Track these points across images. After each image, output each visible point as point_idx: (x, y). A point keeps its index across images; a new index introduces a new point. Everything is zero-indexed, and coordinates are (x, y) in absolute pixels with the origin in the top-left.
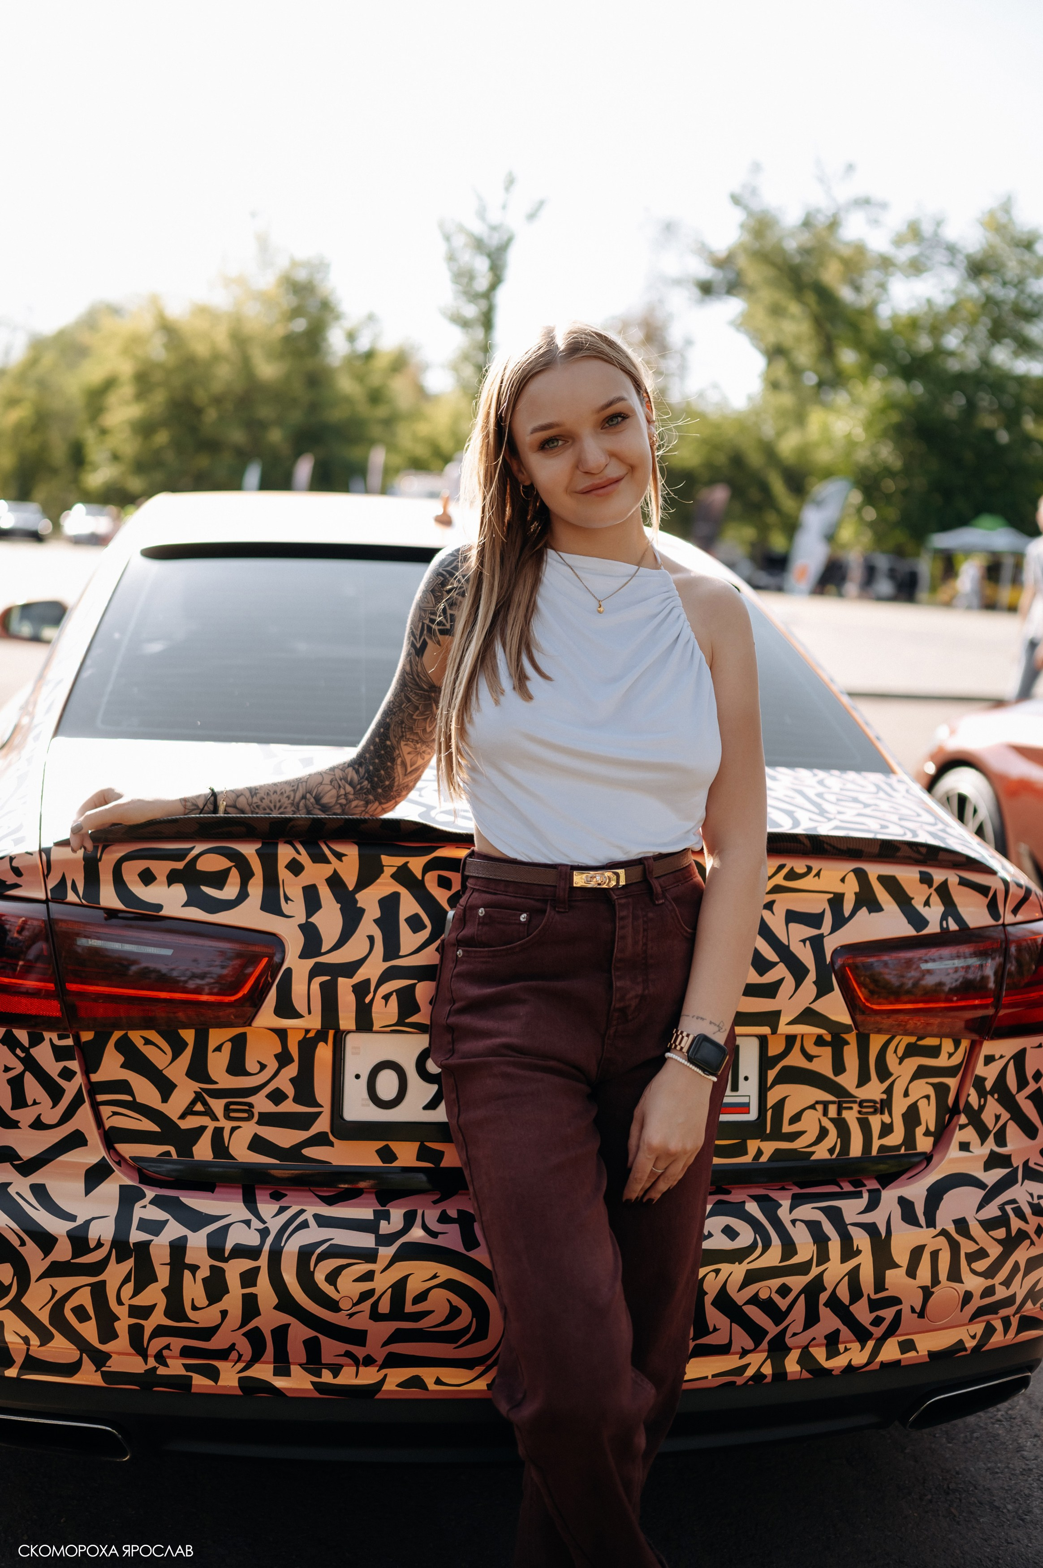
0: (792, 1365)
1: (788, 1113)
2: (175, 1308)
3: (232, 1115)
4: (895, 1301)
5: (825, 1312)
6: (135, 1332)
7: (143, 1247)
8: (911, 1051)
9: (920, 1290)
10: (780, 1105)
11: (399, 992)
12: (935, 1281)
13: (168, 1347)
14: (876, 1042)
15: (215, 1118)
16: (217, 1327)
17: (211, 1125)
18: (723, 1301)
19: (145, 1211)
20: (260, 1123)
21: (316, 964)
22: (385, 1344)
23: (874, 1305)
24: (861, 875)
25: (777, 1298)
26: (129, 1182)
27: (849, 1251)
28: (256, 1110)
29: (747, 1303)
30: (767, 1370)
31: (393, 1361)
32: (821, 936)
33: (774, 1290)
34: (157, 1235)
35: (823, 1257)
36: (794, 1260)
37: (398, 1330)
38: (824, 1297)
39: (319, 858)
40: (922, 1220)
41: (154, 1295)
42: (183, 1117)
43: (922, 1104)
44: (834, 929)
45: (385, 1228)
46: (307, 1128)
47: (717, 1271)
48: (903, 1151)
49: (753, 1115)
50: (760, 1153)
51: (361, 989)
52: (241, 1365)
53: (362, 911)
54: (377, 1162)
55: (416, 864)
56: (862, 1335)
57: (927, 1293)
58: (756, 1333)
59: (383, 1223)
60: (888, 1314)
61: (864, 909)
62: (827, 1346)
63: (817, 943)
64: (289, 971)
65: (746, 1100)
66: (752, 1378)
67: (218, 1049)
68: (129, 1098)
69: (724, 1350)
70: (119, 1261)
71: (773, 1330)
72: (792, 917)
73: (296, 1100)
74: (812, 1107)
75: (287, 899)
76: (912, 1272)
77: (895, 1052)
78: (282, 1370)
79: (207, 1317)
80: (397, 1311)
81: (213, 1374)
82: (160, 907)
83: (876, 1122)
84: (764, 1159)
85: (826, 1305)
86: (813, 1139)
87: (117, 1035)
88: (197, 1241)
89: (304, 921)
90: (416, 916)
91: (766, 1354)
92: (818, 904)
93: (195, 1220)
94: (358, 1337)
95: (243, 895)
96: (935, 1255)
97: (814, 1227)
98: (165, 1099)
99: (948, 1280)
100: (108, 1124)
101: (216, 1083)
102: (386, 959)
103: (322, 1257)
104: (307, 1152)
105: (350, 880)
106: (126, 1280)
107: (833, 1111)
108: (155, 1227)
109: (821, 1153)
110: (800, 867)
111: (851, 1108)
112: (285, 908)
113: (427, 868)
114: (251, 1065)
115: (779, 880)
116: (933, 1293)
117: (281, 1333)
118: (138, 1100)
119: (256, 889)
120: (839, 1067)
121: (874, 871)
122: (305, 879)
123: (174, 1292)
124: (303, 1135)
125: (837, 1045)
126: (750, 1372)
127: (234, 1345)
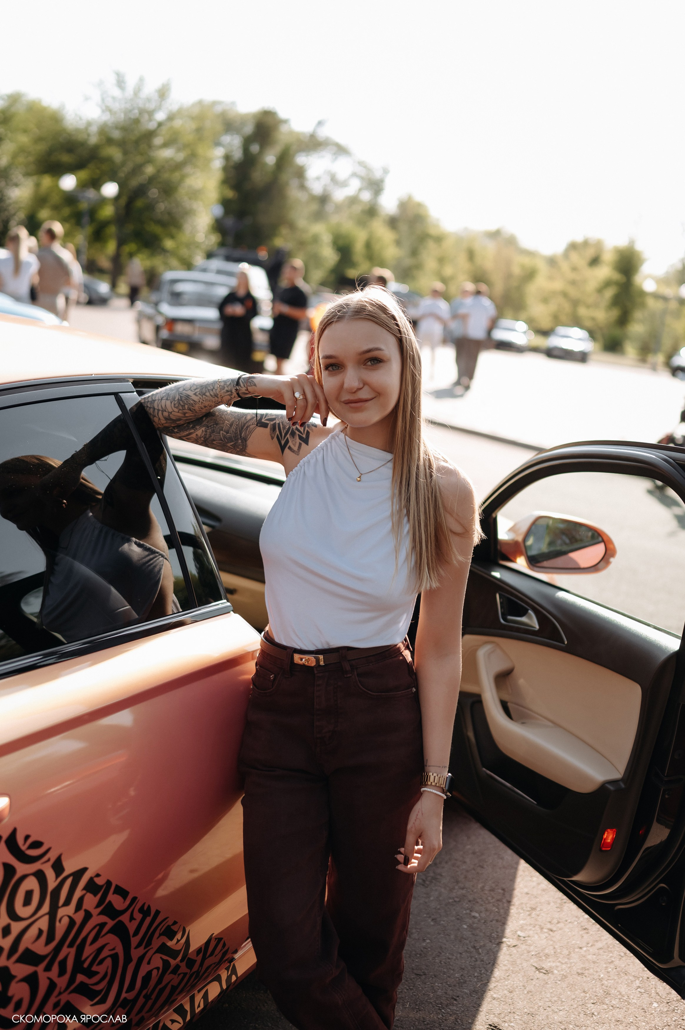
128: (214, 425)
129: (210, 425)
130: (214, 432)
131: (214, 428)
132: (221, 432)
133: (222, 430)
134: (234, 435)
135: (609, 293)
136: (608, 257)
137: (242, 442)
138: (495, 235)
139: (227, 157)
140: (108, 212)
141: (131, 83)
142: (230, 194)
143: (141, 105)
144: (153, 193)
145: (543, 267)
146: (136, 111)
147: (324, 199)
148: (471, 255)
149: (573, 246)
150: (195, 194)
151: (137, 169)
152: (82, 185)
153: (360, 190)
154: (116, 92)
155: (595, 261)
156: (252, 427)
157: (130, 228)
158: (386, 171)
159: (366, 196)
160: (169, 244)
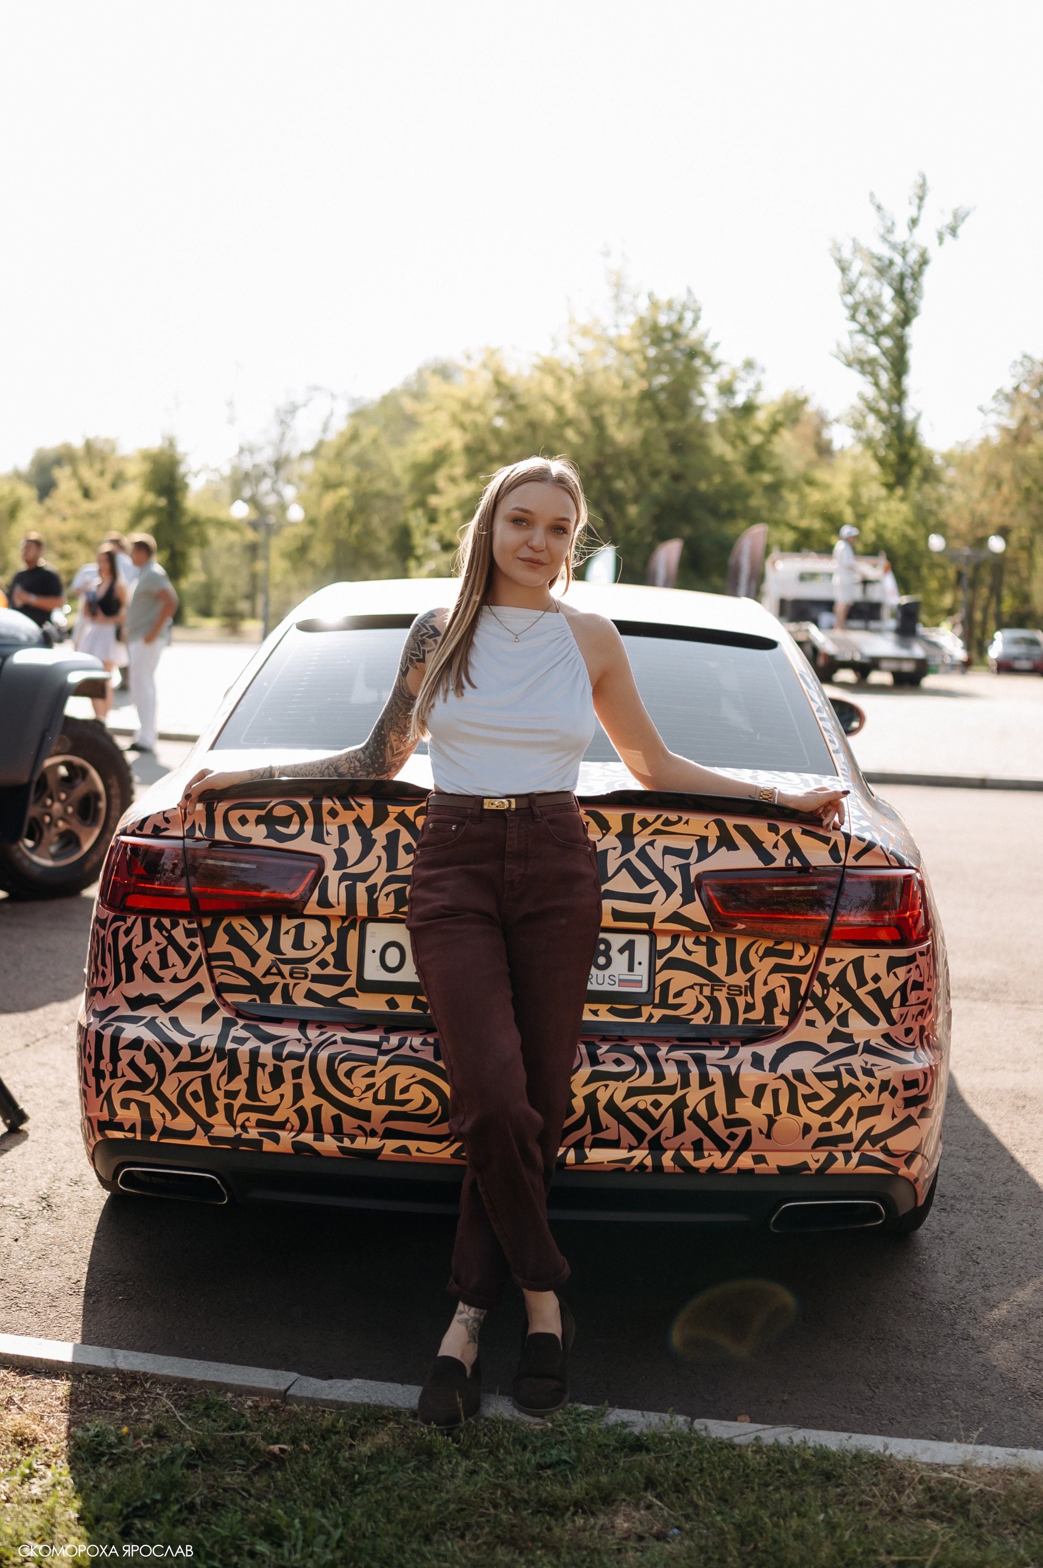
0: (667, 1159)
1: (673, 990)
2: (252, 1093)
3: (295, 975)
4: (744, 1122)
5: (689, 1124)
6: (229, 1108)
7: (234, 1052)
8: (769, 953)
9: (765, 1117)
10: (666, 985)
11: (395, 891)
12: (777, 1111)
13: (248, 1120)
14: (741, 945)
15: (283, 977)
16: (278, 1105)
17: (282, 982)
18: (611, 1106)
19: (237, 1031)
20: (312, 981)
21: (344, 873)
22: (383, 1121)
23: (728, 1124)
24: (720, 825)
25: (651, 1109)
26: (228, 1015)
27: (705, 1082)
28: (310, 973)
29: (629, 1110)
30: (648, 1162)
31: (389, 1134)
32: (689, 864)
33: (649, 1103)
34: (242, 1045)
35: (685, 1082)
36: (663, 1084)
37: (391, 1112)
38: (687, 1112)
39: (348, 807)
40: (767, 1066)
41: (239, 1084)
42: (264, 976)
43: (779, 992)
44: (699, 860)
45: (385, 1046)
46: (342, 985)
47: (606, 1086)
48: (763, 1024)
49: (644, 989)
50: (651, 1016)
51: (371, 890)
52: (293, 1134)
53: (375, 841)
54: (386, 1009)
55: (410, 811)
56: (723, 1147)
57: (771, 1120)
58: (639, 1135)
59: (385, 1043)
60: (741, 1131)
61: (724, 848)
62: (695, 1150)
63: (684, 870)
64: (327, 878)
65: (639, 978)
66: (637, 1167)
67: (287, 932)
68: (231, 964)
69: (615, 1144)
70: (219, 1061)
71: (651, 1133)
72: (667, 851)
73: (334, 967)
74: (691, 987)
75: (328, 833)
76: (757, 1102)
77: (756, 952)
78: (319, 1138)
79: (270, 1099)
80: (390, 1099)
81: (276, 1139)
82: (250, 839)
83: (741, 1001)
84: (654, 1021)
85: (690, 1118)
86: (692, 1010)
87: (225, 923)
88: (266, 1049)
89: (337, 847)
90: (410, 844)
91: (647, 1152)
92: (688, 844)
93: (267, 1038)
94: (365, 1115)
95: (301, 831)
96: (776, 1093)
97: (681, 1065)
98: (253, 965)
99: (789, 1111)
100: (218, 980)
101: (285, 954)
102: (388, 871)
103: (343, 1060)
104: (342, 1000)
105: (368, 821)
106: (223, 1073)
107: (707, 991)
108: (242, 1041)
109: (698, 1019)
110: (673, 817)
111: (721, 990)
112: (327, 839)
113: (417, 814)
114: (307, 944)
115: (658, 825)
116: (776, 1121)
117: (317, 1110)
118: (237, 965)
119: (309, 828)
120: (712, 959)
121: (730, 822)
122: (340, 820)
123: (251, 1081)
124: (338, 990)
125: (711, 945)
126: (635, 1163)
127: (288, 1118)
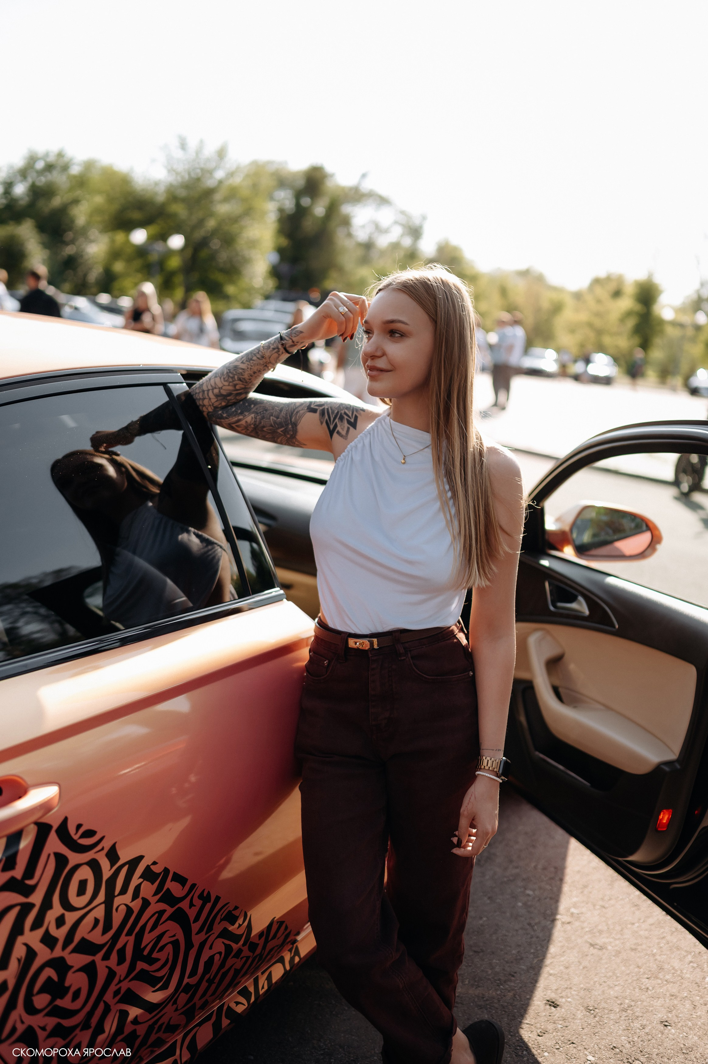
128: (263, 411)
129: (260, 411)
130: (264, 418)
131: (264, 414)
132: (271, 418)
133: (272, 415)
134: (285, 420)
135: (631, 323)
136: (629, 290)
137: (293, 427)
138: (525, 274)
139: (281, 210)
140: (174, 263)
141: (192, 144)
142: (284, 242)
143: (202, 166)
144: (215, 244)
145: (569, 302)
146: (198, 171)
147: (368, 246)
148: (504, 291)
149: (597, 282)
150: (253, 244)
151: (201, 223)
152: (152, 239)
153: (402, 236)
154: (178, 154)
155: (617, 294)
156: (301, 412)
157: (195, 276)
158: (424, 218)
159: (407, 242)
160: (230, 289)
